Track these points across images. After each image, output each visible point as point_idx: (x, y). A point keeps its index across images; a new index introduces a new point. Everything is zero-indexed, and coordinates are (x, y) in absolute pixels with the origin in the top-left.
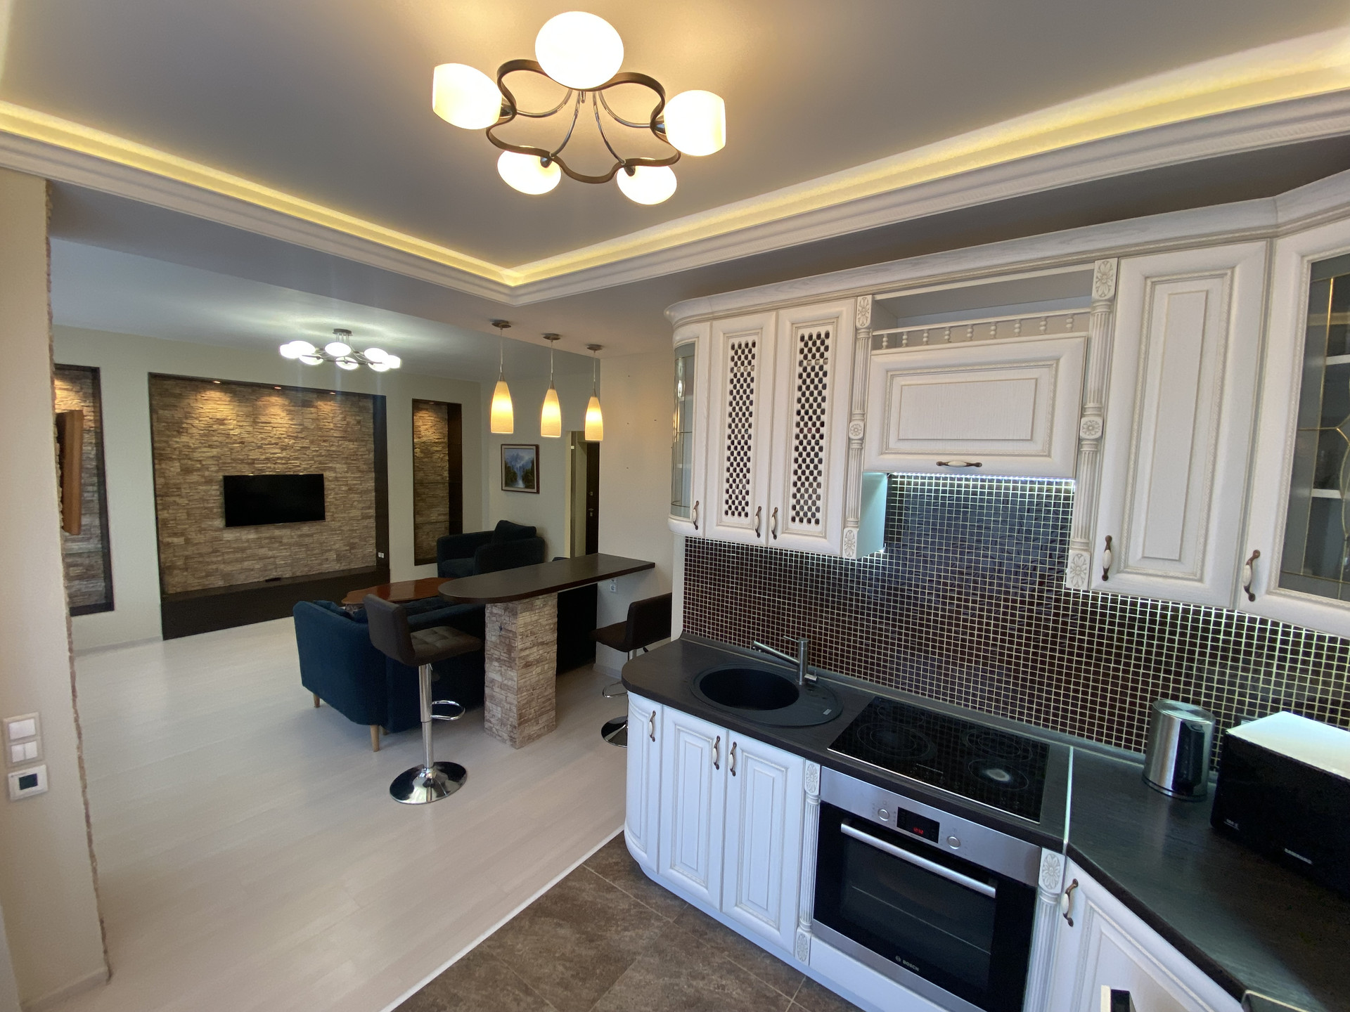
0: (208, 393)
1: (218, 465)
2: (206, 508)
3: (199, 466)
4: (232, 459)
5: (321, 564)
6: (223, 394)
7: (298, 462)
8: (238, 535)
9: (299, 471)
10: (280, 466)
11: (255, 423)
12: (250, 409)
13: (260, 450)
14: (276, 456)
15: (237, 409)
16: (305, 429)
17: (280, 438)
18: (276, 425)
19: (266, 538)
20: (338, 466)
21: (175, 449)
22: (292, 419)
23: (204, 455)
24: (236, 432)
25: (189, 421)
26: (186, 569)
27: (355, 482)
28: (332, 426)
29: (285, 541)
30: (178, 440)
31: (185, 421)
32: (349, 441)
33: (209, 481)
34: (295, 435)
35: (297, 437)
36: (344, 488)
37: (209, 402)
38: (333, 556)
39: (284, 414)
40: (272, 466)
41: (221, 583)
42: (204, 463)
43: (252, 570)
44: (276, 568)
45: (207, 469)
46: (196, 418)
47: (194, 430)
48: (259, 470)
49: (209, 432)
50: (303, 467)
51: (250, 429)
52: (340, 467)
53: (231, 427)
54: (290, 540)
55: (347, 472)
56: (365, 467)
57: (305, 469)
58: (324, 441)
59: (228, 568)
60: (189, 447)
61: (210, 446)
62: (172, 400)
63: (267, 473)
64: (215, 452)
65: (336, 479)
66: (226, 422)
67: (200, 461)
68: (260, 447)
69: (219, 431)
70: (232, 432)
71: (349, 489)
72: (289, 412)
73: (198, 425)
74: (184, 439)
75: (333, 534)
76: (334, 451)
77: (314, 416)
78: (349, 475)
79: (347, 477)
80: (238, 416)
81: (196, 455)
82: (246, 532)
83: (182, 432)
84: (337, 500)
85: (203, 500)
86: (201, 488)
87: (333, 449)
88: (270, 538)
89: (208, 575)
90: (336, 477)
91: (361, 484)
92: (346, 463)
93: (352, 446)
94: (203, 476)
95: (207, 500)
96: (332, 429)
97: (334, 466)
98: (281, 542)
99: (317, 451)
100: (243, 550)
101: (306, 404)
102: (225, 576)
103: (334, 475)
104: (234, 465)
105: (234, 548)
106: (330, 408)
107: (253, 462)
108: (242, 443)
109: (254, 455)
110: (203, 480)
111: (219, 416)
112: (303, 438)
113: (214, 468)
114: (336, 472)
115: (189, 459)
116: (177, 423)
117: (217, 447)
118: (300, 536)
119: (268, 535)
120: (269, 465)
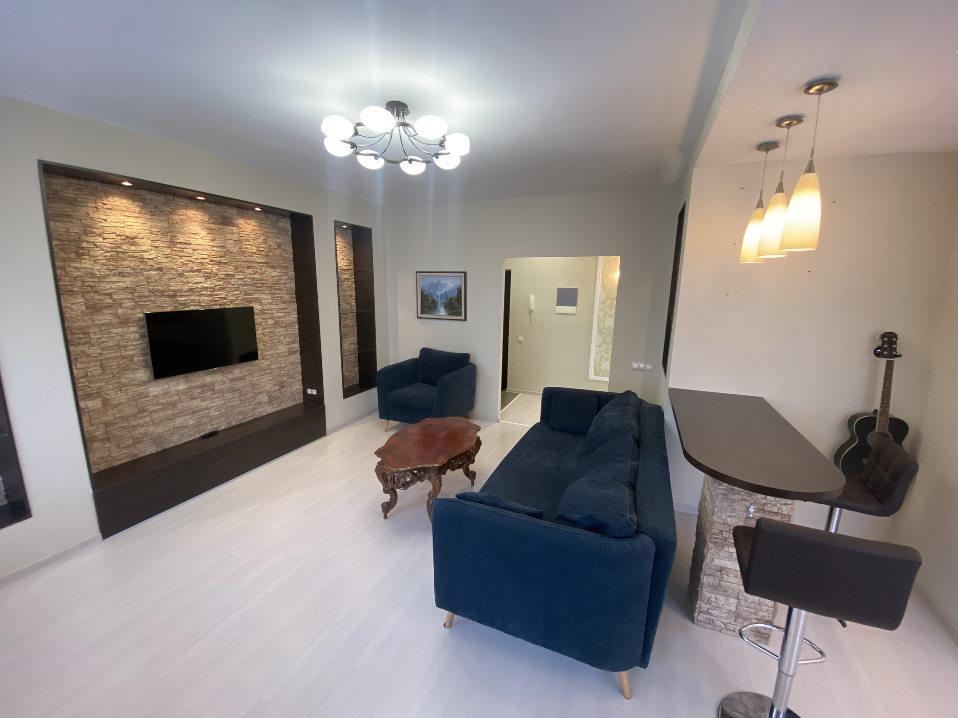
0: (111, 199)
1: (133, 299)
2: (124, 357)
3: (109, 301)
4: (150, 291)
5: (254, 409)
6: (130, 202)
7: (222, 294)
8: (166, 387)
9: (225, 304)
10: (205, 298)
11: (172, 243)
12: (165, 224)
13: (182, 279)
14: (200, 286)
15: (149, 223)
16: (228, 251)
17: (202, 264)
18: (197, 247)
19: (197, 387)
20: (263, 296)
21: (75, 278)
22: (214, 240)
23: (113, 286)
24: (153, 254)
25: (91, 239)
26: (108, 440)
27: (280, 315)
28: (254, 249)
29: (217, 388)
30: (78, 265)
31: (84, 238)
32: (273, 267)
33: (125, 322)
34: (218, 259)
35: (220, 262)
36: (270, 322)
37: (114, 212)
38: (264, 398)
39: (204, 233)
40: (197, 298)
41: (152, 449)
42: (115, 297)
43: (186, 427)
44: (211, 420)
45: (120, 305)
46: (100, 235)
47: (99, 252)
48: (182, 304)
49: (117, 255)
50: (229, 299)
51: (168, 251)
52: (266, 298)
53: (145, 248)
54: (222, 387)
55: (271, 303)
56: (287, 296)
57: (232, 301)
58: (249, 267)
59: (159, 430)
60: (93, 275)
61: (120, 274)
62: (65, 208)
63: (192, 308)
64: (128, 282)
65: (263, 312)
66: (137, 240)
67: (110, 294)
68: (181, 275)
69: (130, 254)
70: (146, 255)
71: (275, 323)
72: (210, 231)
73: (103, 244)
74: (87, 264)
75: (263, 375)
76: (258, 280)
77: (236, 237)
78: (274, 306)
79: (271, 310)
80: (151, 233)
81: (105, 286)
82: (174, 383)
83: (82, 254)
84: (264, 335)
85: (118, 346)
86: (114, 330)
87: (257, 276)
88: (202, 386)
89: (137, 441)
90: (262, 310)
91: (285, 317)
92: (270, 293)
93: (274, 273)
94: (116, 315)
95: (125, 347)
96: (254, 253)
97: (259, 296)
98: (213, 390)
99: (242, 279)
100: (174, 405)
101: (226, 221)
102: (156, 439)
103: (260, 307)
104: (153, 299)
105: (163, 404)
106: (251, 227)
107: (174, 295)
108: (160, 269)
109: (175, 285)
110: (117, 320)
111: (128, 232)
112: (226, 264)
113: (128, 304)
114: (261, 304)
115: (96, 292)
116: (75, 241)
117: (130, 275)
118: (231, 380)
119: (199, 383)
120: (193, 298)
